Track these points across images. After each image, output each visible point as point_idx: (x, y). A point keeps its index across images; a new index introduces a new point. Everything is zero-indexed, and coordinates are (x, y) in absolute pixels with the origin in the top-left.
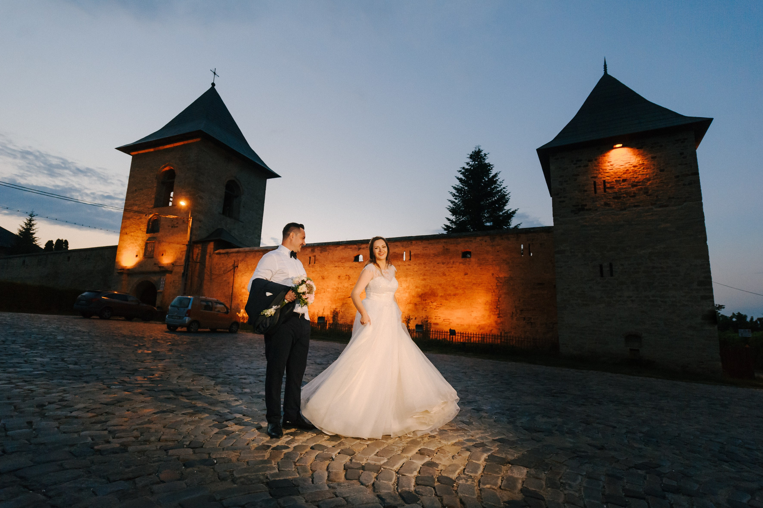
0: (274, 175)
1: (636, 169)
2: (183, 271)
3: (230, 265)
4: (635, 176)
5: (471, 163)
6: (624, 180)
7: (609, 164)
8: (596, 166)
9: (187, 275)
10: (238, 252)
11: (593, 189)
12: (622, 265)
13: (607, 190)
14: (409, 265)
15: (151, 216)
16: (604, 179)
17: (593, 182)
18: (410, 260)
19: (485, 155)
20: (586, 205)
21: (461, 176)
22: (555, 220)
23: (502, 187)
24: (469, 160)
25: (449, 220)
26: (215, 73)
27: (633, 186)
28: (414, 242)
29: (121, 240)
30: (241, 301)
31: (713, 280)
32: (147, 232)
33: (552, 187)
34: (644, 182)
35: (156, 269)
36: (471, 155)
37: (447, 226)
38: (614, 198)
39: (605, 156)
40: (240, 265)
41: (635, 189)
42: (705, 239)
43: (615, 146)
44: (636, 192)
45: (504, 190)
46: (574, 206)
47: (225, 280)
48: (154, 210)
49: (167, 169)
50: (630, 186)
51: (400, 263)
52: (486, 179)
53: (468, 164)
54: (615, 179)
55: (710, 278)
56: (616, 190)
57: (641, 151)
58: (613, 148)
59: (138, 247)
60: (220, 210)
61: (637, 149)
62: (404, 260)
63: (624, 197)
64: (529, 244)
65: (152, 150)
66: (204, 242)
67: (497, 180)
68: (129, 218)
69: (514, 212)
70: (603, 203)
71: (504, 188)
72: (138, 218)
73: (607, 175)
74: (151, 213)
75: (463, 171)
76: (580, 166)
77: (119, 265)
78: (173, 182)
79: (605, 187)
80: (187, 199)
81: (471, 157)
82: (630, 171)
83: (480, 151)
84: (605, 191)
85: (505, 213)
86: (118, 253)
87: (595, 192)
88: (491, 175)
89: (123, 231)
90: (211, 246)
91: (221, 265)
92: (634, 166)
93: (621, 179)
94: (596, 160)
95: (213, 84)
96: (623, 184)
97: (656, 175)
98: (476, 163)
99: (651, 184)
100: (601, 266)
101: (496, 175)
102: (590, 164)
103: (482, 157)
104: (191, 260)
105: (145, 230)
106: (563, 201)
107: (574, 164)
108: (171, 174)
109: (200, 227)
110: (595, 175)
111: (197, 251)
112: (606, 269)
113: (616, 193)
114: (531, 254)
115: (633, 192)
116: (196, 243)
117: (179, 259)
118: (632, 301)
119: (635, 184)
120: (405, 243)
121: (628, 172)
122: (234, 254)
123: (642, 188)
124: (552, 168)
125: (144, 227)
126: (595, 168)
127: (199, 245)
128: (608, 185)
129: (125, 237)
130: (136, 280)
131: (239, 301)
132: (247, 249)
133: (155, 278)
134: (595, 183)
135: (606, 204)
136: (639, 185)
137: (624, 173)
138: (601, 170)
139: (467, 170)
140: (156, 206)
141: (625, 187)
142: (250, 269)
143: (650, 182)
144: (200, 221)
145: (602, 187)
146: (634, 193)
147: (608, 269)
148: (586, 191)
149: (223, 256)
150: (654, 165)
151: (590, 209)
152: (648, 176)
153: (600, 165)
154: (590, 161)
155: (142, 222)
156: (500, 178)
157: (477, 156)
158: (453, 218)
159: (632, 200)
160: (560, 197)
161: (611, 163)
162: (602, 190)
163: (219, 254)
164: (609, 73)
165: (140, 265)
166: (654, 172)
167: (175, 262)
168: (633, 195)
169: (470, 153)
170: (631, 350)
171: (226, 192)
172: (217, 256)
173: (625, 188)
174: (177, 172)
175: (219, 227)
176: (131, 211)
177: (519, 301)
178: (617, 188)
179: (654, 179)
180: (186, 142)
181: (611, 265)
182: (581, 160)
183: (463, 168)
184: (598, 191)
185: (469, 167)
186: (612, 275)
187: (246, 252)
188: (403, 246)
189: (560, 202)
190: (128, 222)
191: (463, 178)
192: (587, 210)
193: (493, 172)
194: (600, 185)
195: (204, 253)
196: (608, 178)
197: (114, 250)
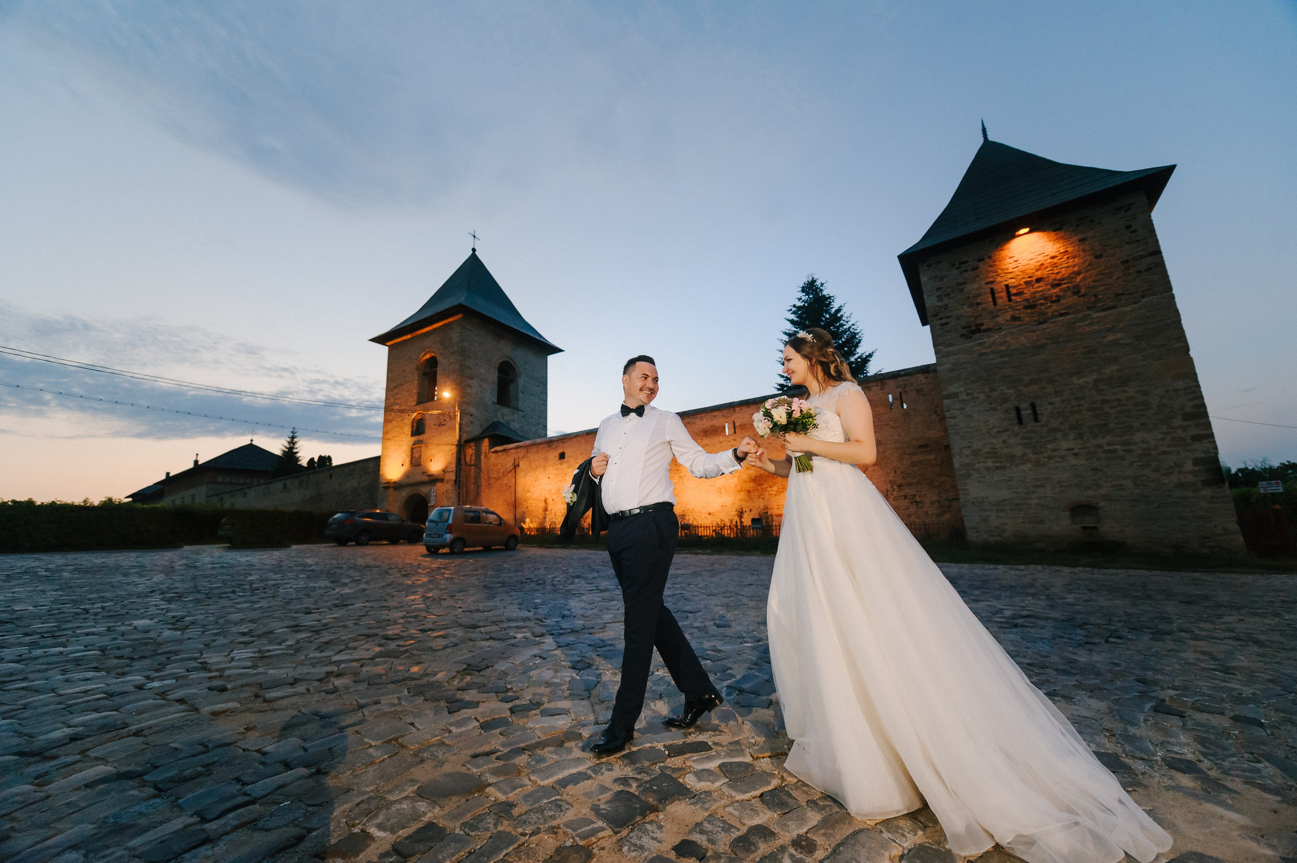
0: (556, 350)
1: (1055, 260)
2: (454, 478)
3: (510, 465)
4: (1056, 271)
5: (803, 298)
6: (1039, 280)
7: (1011, 261)
8: (991, 266)
9: (459, 481)
10: (517, 447)
11: (991, 299)
12: (1051, 403)
13: (1013, 298)
14: (734, 440)
15: (415, 414)
16: (1006, 283)
17: (989, 290)
18: (735, 433)
19: (822, 284)
20: (982, 324)
21: (793, 317)
22: (937, 352)
23: (850, 324)
24: (801, 295)
26: (474, 237)
27: (1054, 286)
28: (737, 409)
29: (383, 448)
30: (527, 507)
31: (1209, 410)
32: (412, 435)
33: (927, 305)
34: (1070, 278)
35: (425, 478)
36: (803, 287)
37: (780, 385)
38: (1025, 308)
39: (1003, 250)
40: (521, 464)
41: (1057, 290)
42: (1187, 349)
43: (1017, 233)
44: (1061, 294)
45: (853, 327)
46: (963, 328)
47: (506, 484)
48: (417, 408)
49: (428, 356)
50: (1049, 287)
51: (721, 439)
52: (828, 316)
53: (800, 299)
54: (1024, 280)
55: (1204, 406)
56: (1027, 296)
57: (1062, 234)
58: (1014, 236)
59: (403, 454)
60: (495, 399)
61: (1054, 231)
62: (727, 434)
63: (1042, 304)
64: (901, 393)
65: (409, 336)
66: (477, 440)
67: (842, 315)
68: (390, 421)
69: (870, 355)
70: (1008, 317)
71: (853, 325)
72: (400, 419)
73: (1010, 276)
74: (413, 412)
75: (794, 309)
76: (966, 271)
77: (385, 479)
78: (436, 372)
79: (1009, 295)
80: (453, 390)
81: (803, 290)
82: (1046, 265)
83: (813, 281)
84: (1010, 300)
85: (859, 358)
86: (382, 463)
87: (995, 303)
88: (833, 310)
89: (386, 437)
90: (486, 443)
91: (499, 466)
92: (1053, 258)
93: (1034, 279)
94: (990, 257)
95: (474, 250)
96: (1037, 285)
97: (1089, 265)
98: (811, 296)
99: (1083, 279)
100: (1018, 410)
101: (839, 310)
102: (981, 265)
103: (817, 288)
104: (463, 462)
105: (410, 433)
106: (947, 324)
107: (958, 268)
108: (433, 363)
109: (471, 422)
110: (992, 279)
111: (470, 451)
112: (1026, 413)
113: (1027, 300)
114: (905, 406)
115: (1054, 295)
116: (468, 441)
117: (450, 463)
118: (1075, 454)
119: (1056, 282)
120: (725, 412)
121: (1043, 267)
122: (513, 451)
123: (1068, 287)
124: (924, 279)
125: (408, 430)
126: (990, 269)
127: (472, 444)
128: (1014, 291)
129: (388, 443)
130: (405, 493)
131: (524, 509)
132: (528, 442)
133: (424, 490)
134: (992, 291)
135: (1014, 318)
136: (1064, 284)
137: (1037, 270)
138: (1000, 271)
139: (799, 308)
140: (419, 402)
141: (1040, 289)
142: (534, 467)
143: (1081, 276)
144: (471, 415)
145: (1004, 294)
146: (1057, 296)
147: (1029, 412)
148: (979, 304)
149: (500, 454)
150: (1084, 251)
151: (989, 330)
152: (1076, 269)
153: (997, 263)
154: (981, 260)
155: (405, 424)
156: (845, 312)
157: (811, 287)
159: (1055, 307)
160: (941, 319)
161: (1015, 259)
162: (1006, 299)
163: (496, 452)
164: (991, 138)
165: (407, 475)
166: (1085, 261)
167: (446, 467)
168: (1055, 299)
169: (802, 285)
170: (1083, 528)
171: (499, 377)
172: (494, 455)
173: (1041, 291)
174: (440, 359)
175: (495, 420)
176: (392, 410)
177: (895, 472)
178: (1028, 293)
179: (1086, 272)
180: (446, 321)
181: (1033, 406)
182: (966, 262)
183: (794, 306)
184: (999, 301)
185: (802, 304)
186: (1036, 420)
187: (527, 447)
188: (723, 416)
189: (942, 325)
190: (390, 426)
191: (796, 319)
192: (985, 331)
193: (835, 306)
194: (1002, 292)
195: (478, 453)
196: (1013, 280)
197: (377, 460)
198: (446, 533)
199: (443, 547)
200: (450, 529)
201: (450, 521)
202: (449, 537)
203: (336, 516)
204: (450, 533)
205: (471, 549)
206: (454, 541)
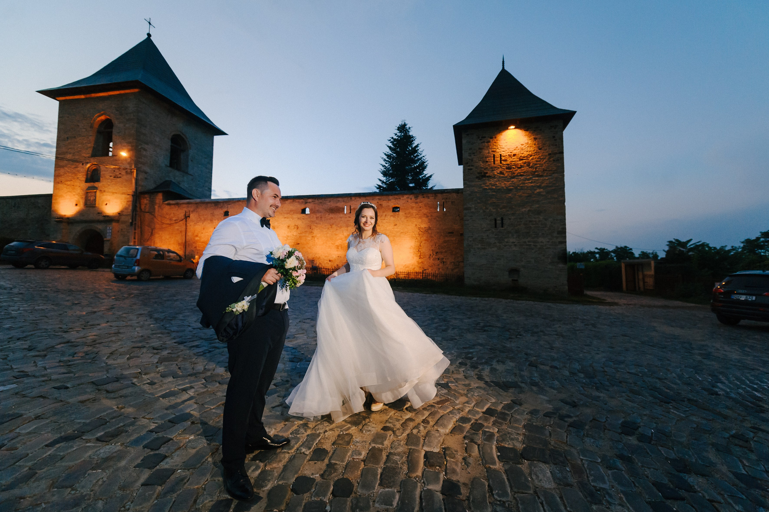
0: (221, 133)
1: (523, 146)
2: (131, 221)
3: (182, 216)
4: (522, 152)
5: (398, 134)
6: (514, 155)
7: (504, 142)
8: (495, 143)
9: (135, 224)
10: (188, 203)
11: (493, 160)
12: (509, 219)
13: (502, 162)
14: (349, 217)
15: (88, 165)
16: (501, 153)
17: (493, 155)
18: (350, 213)
19: (410, 128)
20: (487, 173)
21: (390, 145)
22: (464, 184)
23: (422, 155)
24: (397, 132)
25: (380, 180)
26: (149, 23)
27: (521, 160)
28: (353, 198)
29: (55, 188)
30: (195, 247)
31: (567, 230)
32: (87, 181)
33: (463, 157)
34: (527, 157)
35: (101, 218)
36: (398, 127)
37: (379, 185)
38: (507, 168)
39: (501, 135)
40: (191, 215)
41: (521, 162)
43: (509, 128)
44: (522, 164)
45: (423, 158)
46: (478, 173)
47: (178, 229)
48: (92, 160)
49: (103, 118)
50: (518, 160)
51: (341, 215)
52: (410, 149)
53: (396, 134)
54: (508, 154)
55: (565, 229)
56: (508, 162)
57: (527, 133)
59: (76, 196)
60: (167, 162)
61: (525, 131)
62: (345, 213)
63: (514, 168)
64: (444, 202)
65: (83, 97)
66: (152, 193)
67: (418, 150)
68: (63, 167)
69: (430, 176)
70: (499, 172)
71: (423, 157)
72: (73, 166)
73: (503, 150)
74: (87, 163)
75: (392, 140)
76: (484, 142)
77: (57, 214)
78: (112, 132)
79: (501, 160)
80: (129, 151)
81: (399, 129)
82: (518, 148)
83: (405, 125)
84: (501, 163)
85: (424, 177)
86: (53, 201)
87: (494, 164)
88: (414, 146)
89: (58, 180)
90: (160, 197)
91: (172, 215)
92: (522, 145)
93: (512, 154)
94: (496, 138)
95: (149, 35)
96: (513, 157)
97: (536, 152)
98: (403, 134)
99: (532, 159)
100: (496, 220)
101: (417, 146)
102: (491, 140)
103: (407, 130)
104: (138, 209)
105: (84, 179)
106: (471, 169)
107: (480, 140)
108: (108, 125)
109: (146, 178)
110: (495, 150)
111: (145, 201)
112: (499, 222)
113: (508, 164)
114: (445, 210)
115: (520, 165)
116: (143, 193)
117: (126, 209)
118: (515, 245)
119: (522, 158)
120: (346, 199)
121: (517, 149)
122: (184, 206)
123: (526, 162)
124: (464, 142)
125: (82, 177)
126: (495, 144)
127: (146, 196)
128: (503, 158)
129: (60, 185)
130: (78, 229)
131: (193, 249)
132: (198, 200)
133: (100, 227)
134: (494, 155)
135: (501, 173)
136: (525, 160)
137: (514, 150)
138: (499, 146)
139: (395, 140)
140: (94, 155)
141: (514, 160)
142: (203, 219)
143: (532, 157)
144: (146, 173)
145: (499, 159)
146: (521, 165)
147: (500, 222)
148: (487, 162)
149: (173, 206)
150: (535, 144)
151: (490, 176)
152: (530, 153)
153: (498, 141)
154: (492, 138)
155: (78, 171)
156: (420, 149)
157: (403, 128)
158: (384, 179)
159: (519, 171)
160: (469, 166)
161: (506, 141)
162: (499, 162)
163: (169, 204)
164: (505, 68)
165: (80, 213)
166: (534, 150)
167: (122, 211)
168: (519, 166)
169: (398, 126)
170: (512, 280)
171: (171, 146)
172: (167, 206)
173: (515, 161)
174: (115, 122)
175: (167, 179)
176: (62, 159)
177: (435, 245)
178: (509, 160)
179: (534, 155)
180: (122, 92)
181: (502, 219)
182: (485, 137)
183: (392, 138)
184: (496, 162)
185: (397, 138)
186: (502, 227)
187: (196, 203)
188: (344, 201)
189: (469, 169)
190: (62, 171)
191: (392, 146)
192: (488, 177)
193: (415, 143)
194: (498, 158)
195: (152, 203)
196: (504, 153)
197: (48, 198)
198: (134, 265)
199: (132, 275)
200: (138, 263)
201: (138, 257)
202: (137, 268)
203: (12, 244)
204: (138, 265)
205: (154, 278)
206: (141, 272)
